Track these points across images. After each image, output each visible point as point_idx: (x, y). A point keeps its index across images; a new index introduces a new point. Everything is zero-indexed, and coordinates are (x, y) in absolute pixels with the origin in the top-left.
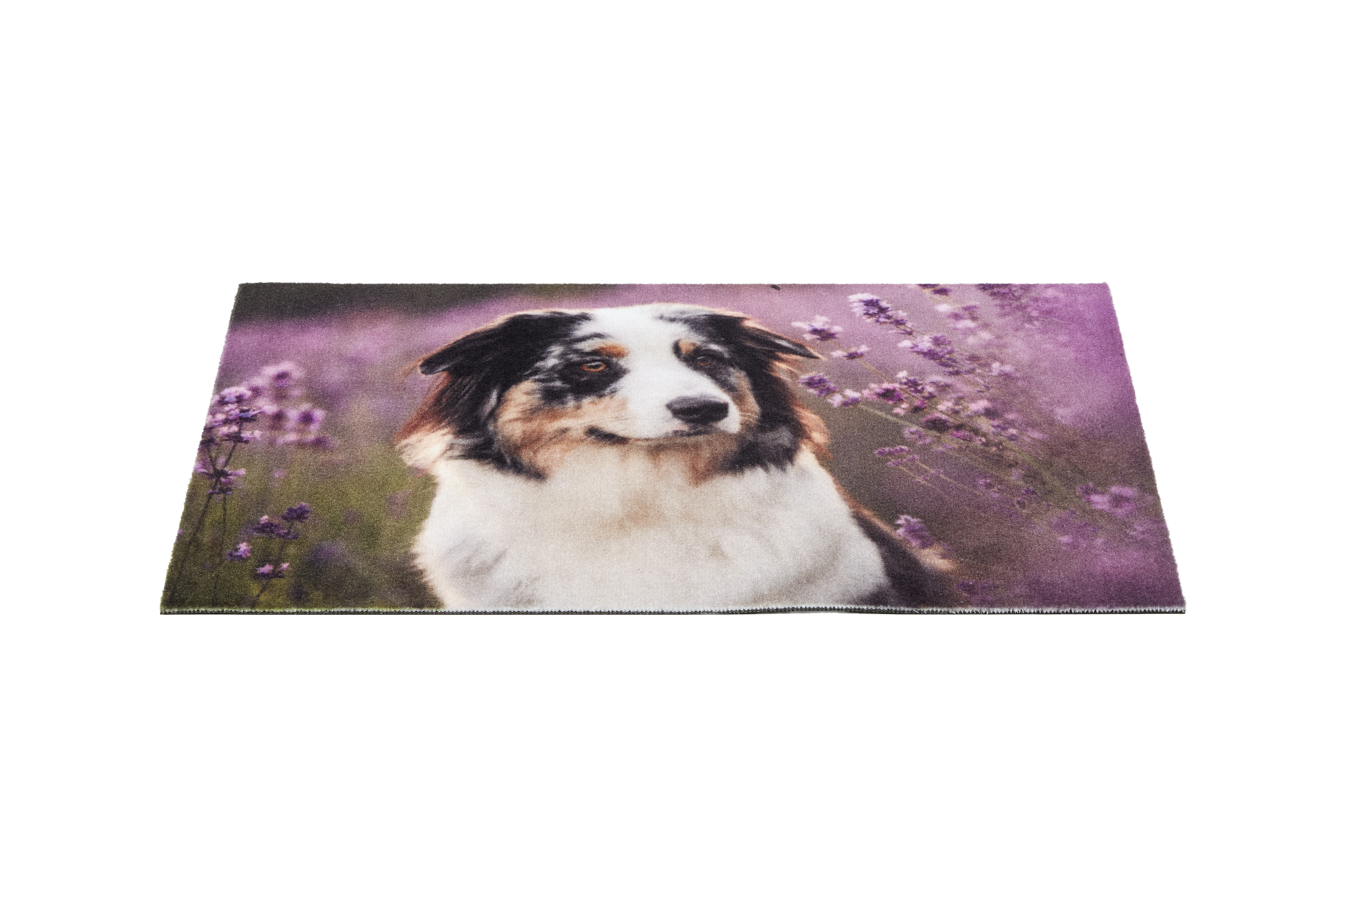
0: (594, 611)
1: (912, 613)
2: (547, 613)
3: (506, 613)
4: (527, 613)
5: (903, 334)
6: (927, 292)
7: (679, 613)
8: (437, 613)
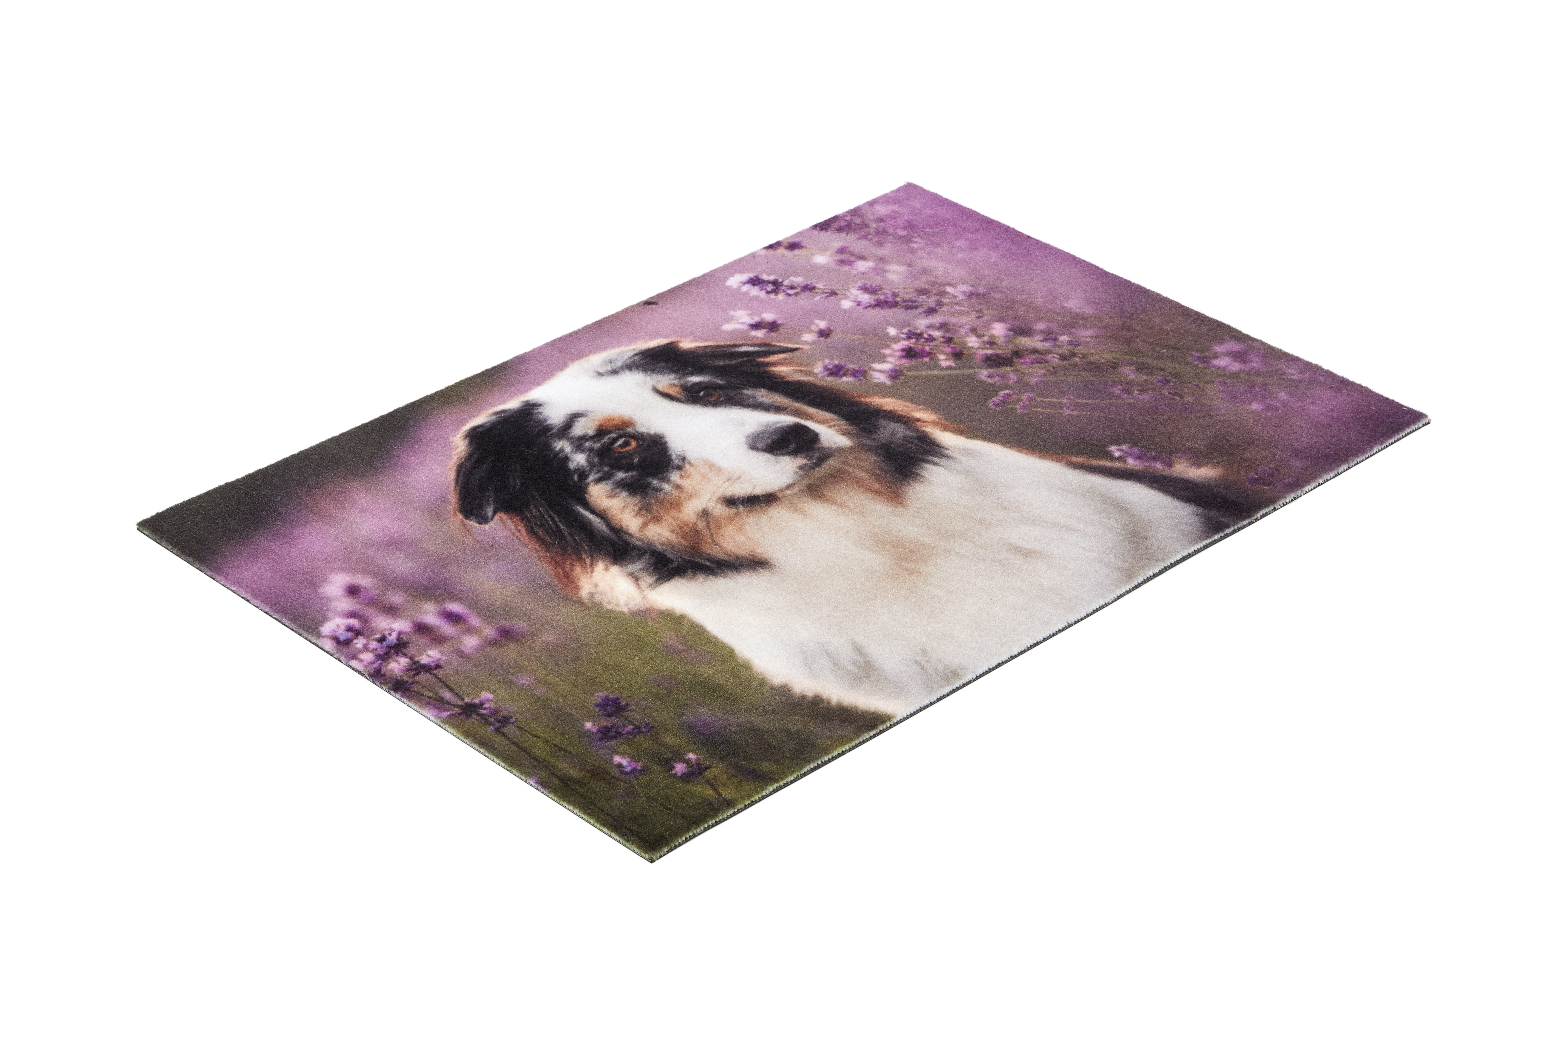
0: (1016, 653)
1: (1250, 524)
2: (981, 676)
3: (948, 695)
4: (964, 685)
5: (828, 296)
6: (781, 251)
7: (1082, 619)
8: (891, 726)
